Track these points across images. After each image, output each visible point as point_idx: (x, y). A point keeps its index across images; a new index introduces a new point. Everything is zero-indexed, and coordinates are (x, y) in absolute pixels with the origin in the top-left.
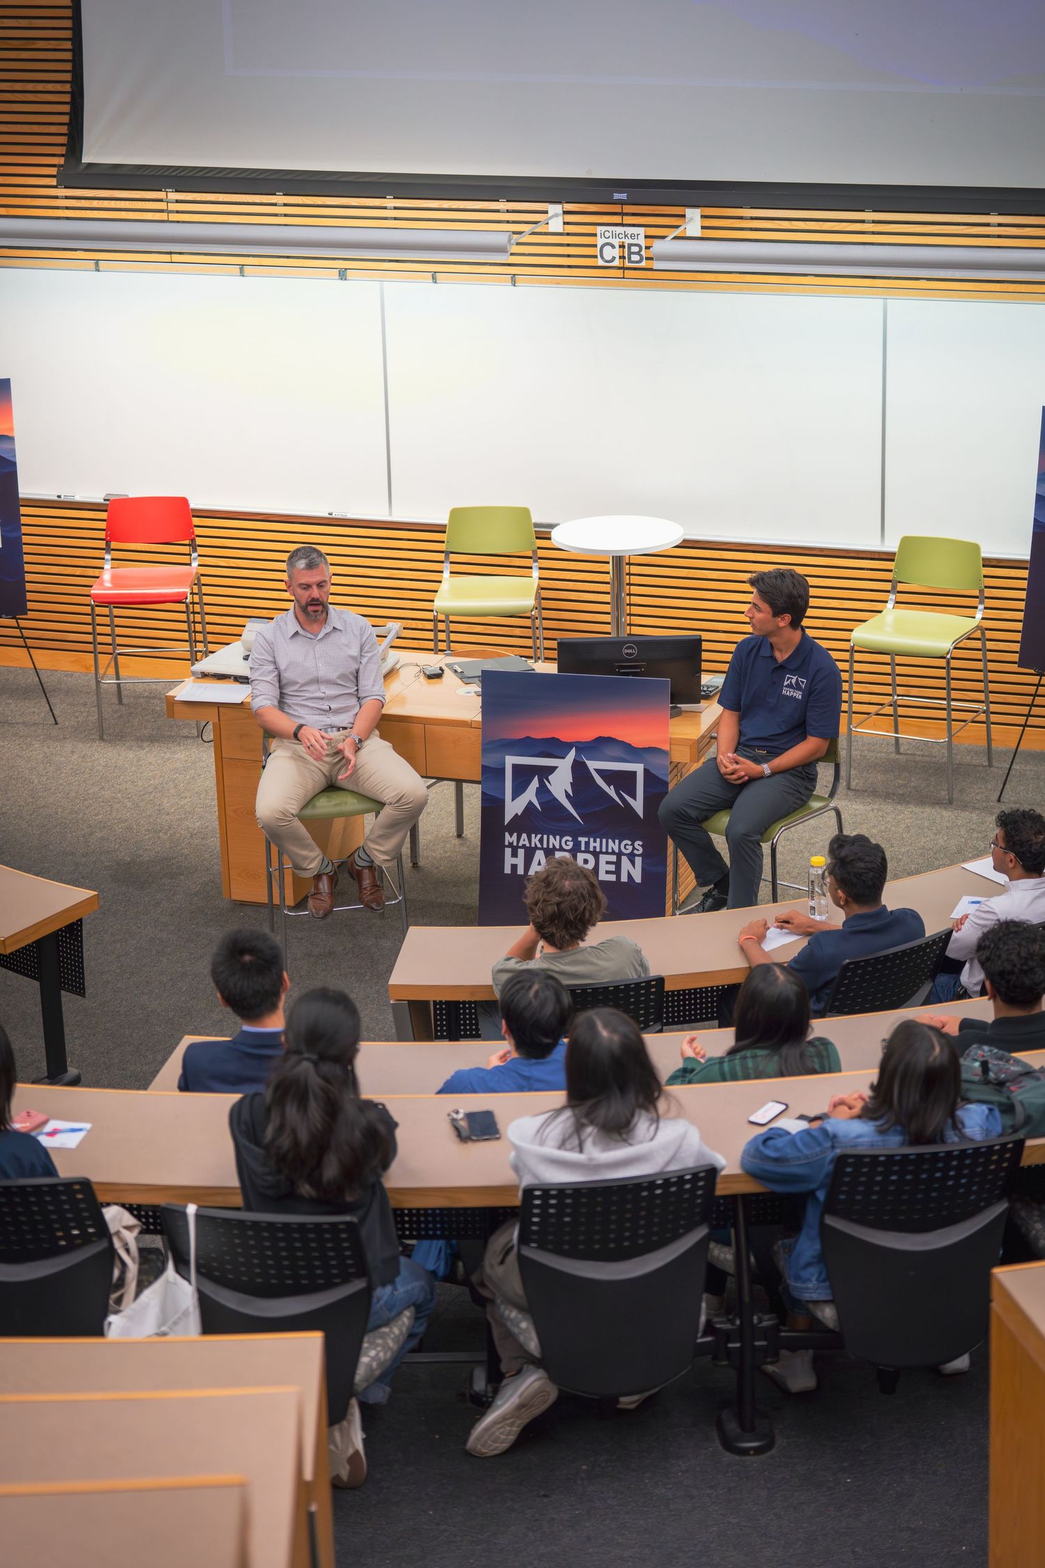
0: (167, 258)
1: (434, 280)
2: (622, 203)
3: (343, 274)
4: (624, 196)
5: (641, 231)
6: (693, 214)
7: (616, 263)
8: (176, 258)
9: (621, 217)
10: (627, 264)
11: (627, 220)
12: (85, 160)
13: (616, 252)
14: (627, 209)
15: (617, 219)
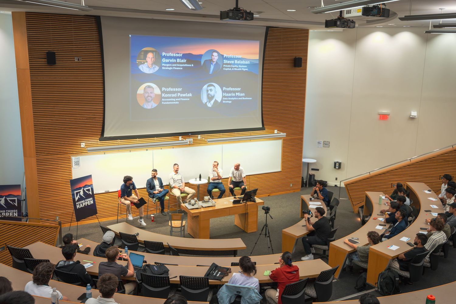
0: (118, 151)
1: (161, 149)
2: (190, 135)
3: (147, 150)
4: (190, 134)
5: (192, 139)
6: (199, 136)
7: (189, 144)
8: (120, 150)
9: (189, 137)
10: (190, 144)
11: (190, 137)
12: (104, 136)
13: (189, 142)
14: (190, 136)
15: (189, 138)
